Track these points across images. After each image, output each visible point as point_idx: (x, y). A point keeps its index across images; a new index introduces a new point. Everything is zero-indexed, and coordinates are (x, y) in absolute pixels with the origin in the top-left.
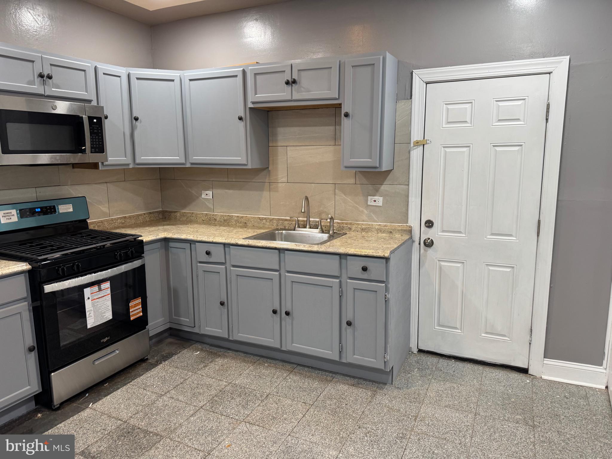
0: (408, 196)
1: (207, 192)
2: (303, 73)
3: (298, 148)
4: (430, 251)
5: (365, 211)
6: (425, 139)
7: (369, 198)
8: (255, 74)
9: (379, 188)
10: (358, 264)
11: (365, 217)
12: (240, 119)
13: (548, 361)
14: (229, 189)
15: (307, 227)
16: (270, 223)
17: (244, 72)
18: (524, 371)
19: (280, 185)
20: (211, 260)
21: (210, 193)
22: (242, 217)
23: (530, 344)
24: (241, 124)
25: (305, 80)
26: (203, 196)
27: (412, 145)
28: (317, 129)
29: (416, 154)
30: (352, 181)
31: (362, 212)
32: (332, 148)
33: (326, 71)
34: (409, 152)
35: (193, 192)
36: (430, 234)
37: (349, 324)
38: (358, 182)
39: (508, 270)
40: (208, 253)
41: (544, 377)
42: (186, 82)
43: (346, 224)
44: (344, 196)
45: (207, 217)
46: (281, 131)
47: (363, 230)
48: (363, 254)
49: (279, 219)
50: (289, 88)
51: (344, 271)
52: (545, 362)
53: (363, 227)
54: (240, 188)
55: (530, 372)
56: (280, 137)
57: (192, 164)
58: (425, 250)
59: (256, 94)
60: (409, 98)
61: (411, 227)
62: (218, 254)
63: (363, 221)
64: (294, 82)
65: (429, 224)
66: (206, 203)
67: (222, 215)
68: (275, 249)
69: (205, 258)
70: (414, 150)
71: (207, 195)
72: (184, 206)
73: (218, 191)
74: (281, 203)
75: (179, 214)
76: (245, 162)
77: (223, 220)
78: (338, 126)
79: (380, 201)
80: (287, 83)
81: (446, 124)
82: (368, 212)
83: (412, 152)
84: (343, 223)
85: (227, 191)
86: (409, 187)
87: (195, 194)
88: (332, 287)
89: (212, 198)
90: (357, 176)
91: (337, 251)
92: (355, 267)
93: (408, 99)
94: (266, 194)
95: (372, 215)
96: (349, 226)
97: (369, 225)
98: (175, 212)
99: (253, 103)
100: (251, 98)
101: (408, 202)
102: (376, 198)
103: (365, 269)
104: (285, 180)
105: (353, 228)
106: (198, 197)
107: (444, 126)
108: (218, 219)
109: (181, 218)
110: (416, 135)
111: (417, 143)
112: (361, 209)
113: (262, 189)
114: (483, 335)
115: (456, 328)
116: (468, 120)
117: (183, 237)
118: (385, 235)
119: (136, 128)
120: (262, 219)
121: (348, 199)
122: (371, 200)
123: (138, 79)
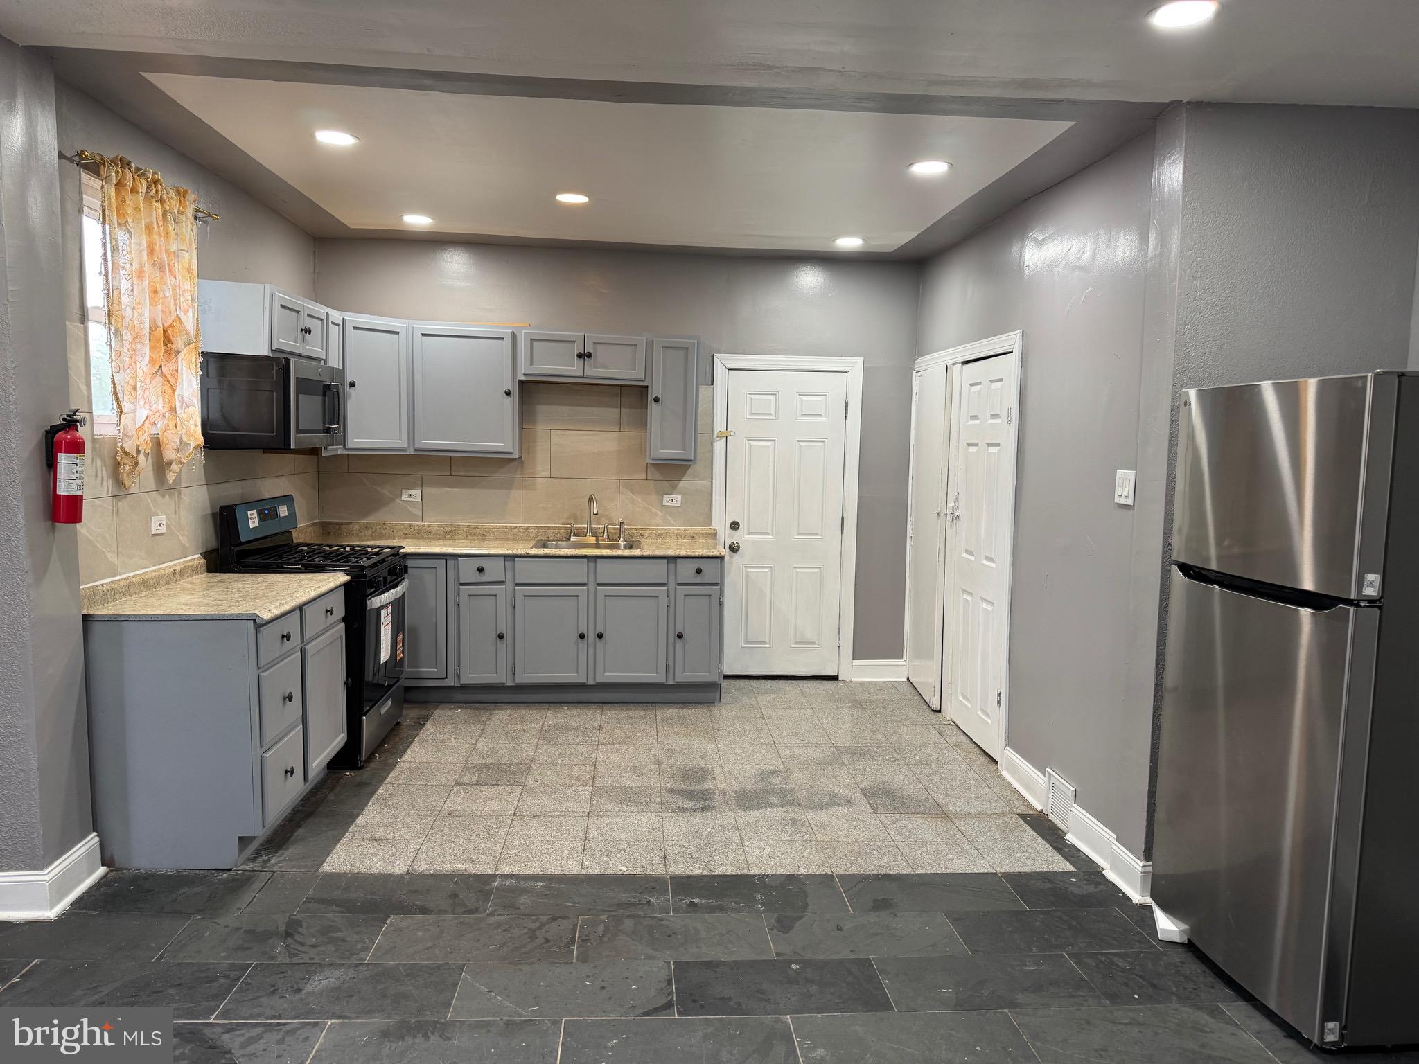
0: (711, 494)
1: (412, 492)
2: (599, 347)
3: (568, 432)
4: (736, 556)
5: (661, 514)
6: (729, 430)
7: (665, 496)
8: (532, 340)
9: (677, 485)
10: (690, 567)
11: (659, 521)
12: (508, 393)
13: (857, 663)
14: (453, 487)
15: (588, 535)
16: (524, 533)
17: (514, 335)
18: (834, 678)
19: (539, 480)
20: (484, 579)
21: (417, 493)
22: (476, 527)
23: (839, 647)
24: (508, 400)
25: (601, 354)
26: (404, 498)
27: (715, 436)
28: (596, 410)
29: (719, 446)
30: (643, 476)
31: (656, 514)
32: (615, 435)
33: (630, 348)
34: (712, 444)
35: (385, 492)
36: (736, 537)
37: (680, 636)
38: (650, 478)
39: (816, 571)
40: (481, 570)
41: (854, 680)
42: (416, 336)
43: (636, 529)
44: (632, 495)
45: (412, 530)
46: (542, 408)
47: (659, 536)
48: (697, 554)
49: (538, 528)
50: (581, 361)
51: (672, 577)
52: (854, 664)
53: (659, 532)
54: (473, 486)
55: (840, 678)
56: (540, 417)
57: (416, 450)
58: (731, 557)
59: (532, 364)
60: (710, 383)
61: (715, 530)
62: (495, 571)
63: (658, 525)
64: (589, 355)
65: (735, 526)
66: (410, 509)
67: (441, 526)
69: (474, 577)
70: (718, 442)
71: (412, 496)
72: (366, 514)
73: (429, 490)
74: (540, 505)
75: (356, 526)
76: (510, 450)
77: (443, 533)
78: (624, 408)
79: (677, 500)
80: (580, 356)
81: (750, 415)
82: (662, 513)
83: (714, 444)
84: (631, 529)
85: (448, 489)
86: (712, 483)
87: (388, 494)
88: (657, 597)
89: (420, 500)
90: (648, 471)
92: (686, 571)
93: (708, 385)
94: (516, 494)
95: (669, 517)
96: (641, 532)
97: (666, 529)
98: (348, 523)
99: (525, 375)
100: (524, 369)
101: (711, 500)
102: (673, 496)
103: (699, 571)
104: (547, 474)
105: (646, 534)
106: (393, 500)
107: (748, 417)
108: (433, 531)
109: (361, 532)
110: (719, 426)
111: (720, 435)
112: (654, 510)
113: (509, 487)
114: (793, 646)
115: (765, 643)
116: (773, 412)
117: (437, 550)
118: (686, 541)
119: (350, 396)
120: (511, 528)
121: (638, 499)
122: (667, 499)
123: (354, 328)
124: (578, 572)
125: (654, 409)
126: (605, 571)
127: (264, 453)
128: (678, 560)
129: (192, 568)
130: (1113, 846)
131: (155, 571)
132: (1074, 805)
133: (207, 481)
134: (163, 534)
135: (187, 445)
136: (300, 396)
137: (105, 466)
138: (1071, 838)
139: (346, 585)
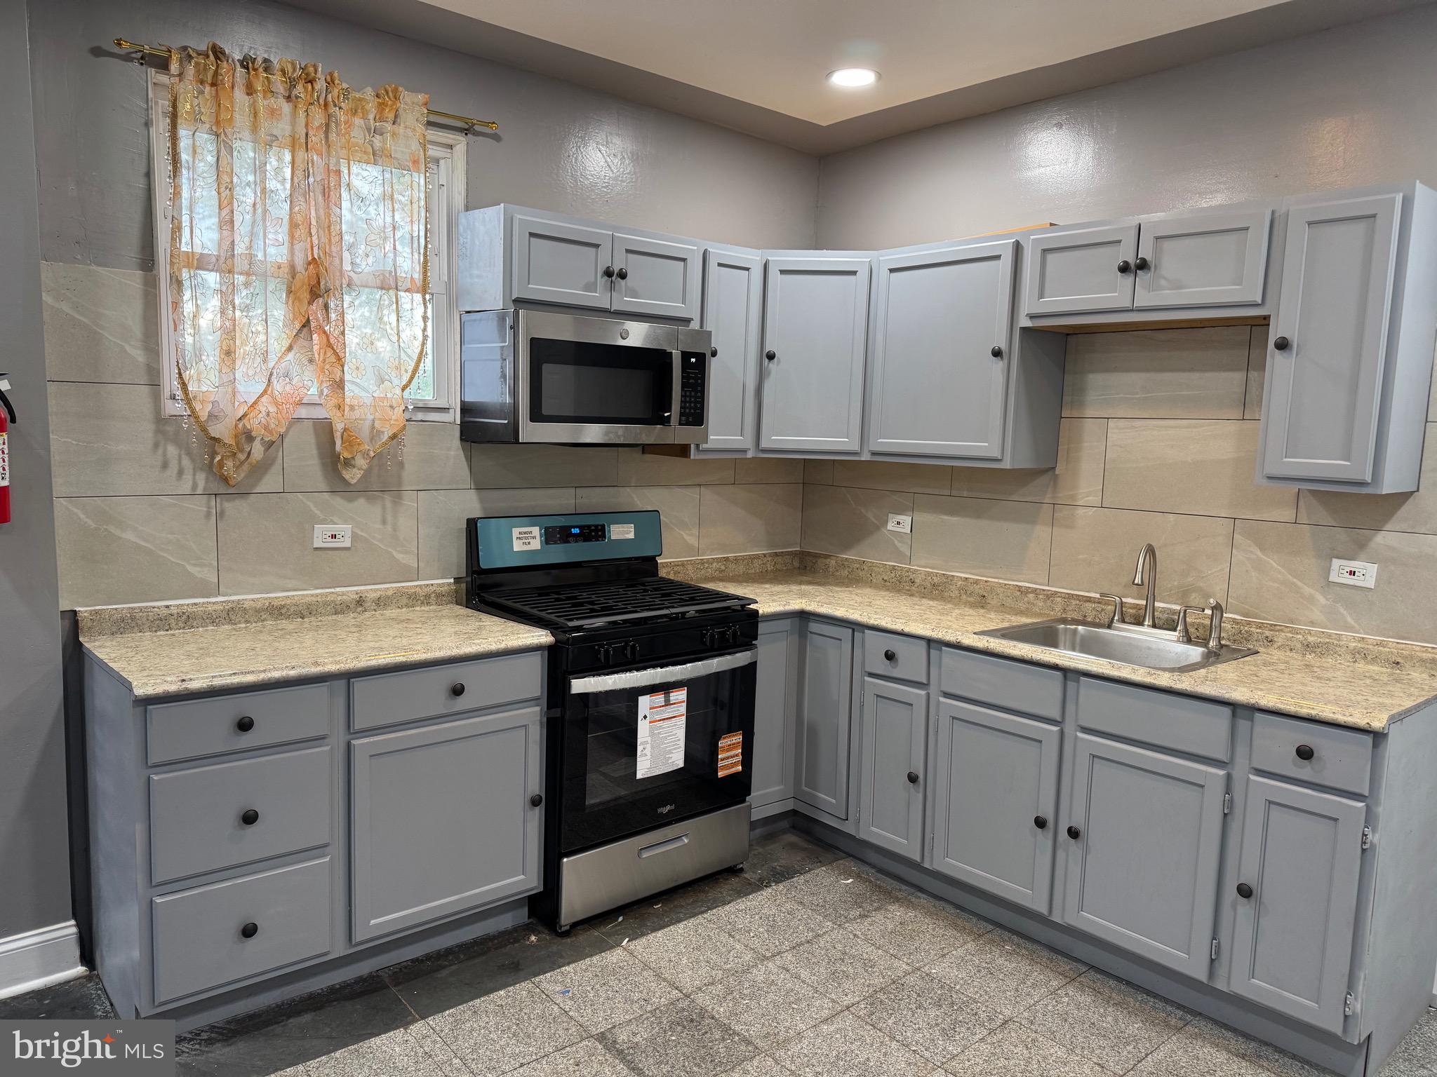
1: (900, 518)
2: (1167, 245)
3: (1138, 423)
5: (1321, 599)
7: (1336, 563)
8: (1045, 251)
9: (1369, 540)
10: (1284, 740)
11: (1317, 615)
12: (997, 353)
14: (951, 513)
15: (1146, 623)
16: (1045, 601)
17: (1018, 248)
19: (1080, 511)
20: (896, 673)
21: (906, 520)
22: (976, 582)
24: (999, 365)
25: (1171, 263)
26: (890, 526)
28: (1193, 378)
30: (1287, 514)
31: (1311, 599)
32: (1232, 427)
33: (1233, 237)
35: (870, 515)
37: (1245, 892)
38: (1303, 518)
40: (890, 656)
42: (882, 274)
43: (1260, 626)
44: (1259, 553)
45: (893, 575)
46: (1096, 380)
47: (1308, 646)
48: (1304, 711)
49: (1071, 596)
50: (1128, 279)
51: (1241, 750)
53: (1311, 639)
54: (978, 514)
56: (1091, 396)
59: (1041, 296)
62: (912, 662)
63: (1312, 623)
64: (1143, 265)
66: (895, 541)
67: (929, 574)
68: (1055, 667)
69: (882, 666)
71: (900, 524)
72: (847, 546)
73: (924, 518)
74: (1081, 557)
75: (833, 562)
76: (996, 453)
77: (930, 585)
78: (1254, 370)
79: (1367, 573)
80: (1124, 269)
82: (1327, 599)
84: (1249, 623)
85: (946, 517)
87: (873, 520)
88: (1202, 786)
89: (909, 532)
90: (1301, 503)
91: (1227, 696)
92: (1276, 743)
94: (1041, 532)
95: (1342, 610)
96: (1268, 633)
97: (1330, 636)
98: (827, 557)
99: (1031, 318)
100: (1029, 305)
102: (1357, 565)
103: (1305, 754)
104: (1095, 499)
105: (1280, 638)
106: (878, 528)
108: (918, 581)
109: (837, 571)
112: (1307, 590)
113: (1032, 520)
117: (840, 612)
118: (1376, 668)
119: (769, 373)
120: (1026, 591)
121: (1272, 562)
122: (1339, 570)
123: (782, 272)
124: (1046, 695)
125: (1280, 367)
127: (643, 453)
128: (1258, 715)
131: (322, 595)
133: (475, 483)
134: (348, 549)
135: (380, 433)
136: (547, 368)
139: (551, 649)
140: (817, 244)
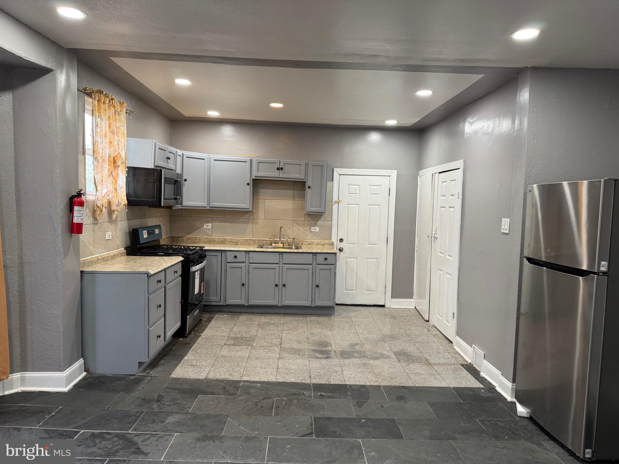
0: (331, 227)
1: (208, 224)
2: (286, 165)
3: (272, 200)
4: (342, 253)
5: (310, 235)
6: (339, 200)
7: (312, 227)
8: (258, 162)
9: (317, 223)
10: (322, 257)
11: (309, 238)
12: (248, 184)
13: (393, 300)
14: (225, 223)
15: (280, 243)
16: (253, 242)
17: (251, 160)
18: (383, 306)
19: (260, 220)
20: (237, 261)
21: (210, 225)
22: (234, 239)
23: (385, 293)
24: (248, 187)
25: (287, 168)
26: (205, 227)
27: (333, 203)
28: (284, 191)
29: (335, 207)
30: (303, 219)
31: (308, 235)
32: (292, 202)
33: (298, 166)
34: (332, 206)
35: (197, 224)
36: (342, 245)
37: (317, 286)
38: (306, 220)
39: (376, 260)
40: (235, 256)
41: (392, 307)
43: (300, 241)
44: (298, 227)
45: (208, 240)
46: (261, 190)
47: (309, 244)
48: (325, 252)
49: (259, 240)
50: (278, 171)
51: (315, 261)
52: (392, 300)
53: (309, 242)
54: (232, 222)
55: (386, 306)
56: (260, 194)
58: (339, 253)
59: (258, 172)
60: (332, 180)
61: (333, 242)
63: (309, 240)
64: (282, 169)
65: (341, 240)
66: (207, 231)
67: (219, 239)
69: (233, 260)
70: (335, 205)
71: (208, 226)
72: (189, 233)
73: (215, 224)
74: (260, 231)
75: (185, 238)
76: (248, 207)
77: (220, 241)
78: (296, 190)
79: (317, 229)
80: (278, 169)
81: (348, 194)
83: (333, 206)
84: (298, 241)
85: (223, 224)
86: (332, 222)
87: (199, 225)
88: (308, 269)
89: (211, 228)
90: (305, 217)
92: (320, 258)
93: (331, 181)
94: (250, 226)
95: (314, 236)
96: (302, 242)
97: (312, 241)
98: (182, 237)
99: (255, 177)
100: (255, 174)
101: (332, 230)
102: (316, 228)
103: (326, 259)
104: (263, 217)
105: (304, 243)
106: (200, 228)
107: (348, 195)
108: (216, 241)
109: (187, 241)
110: (335, 198)
111: (336, 202)
112: (307, 233)
113: (247, 223)
114: (366, 292)
115: (353, 290)
116: (358, 193)
117: (218, 248)
118: (321, 246)
119: (184, 185)
120: (248, 240)
121: (301, 228)
122: (313, 229)
123: (187, 157)
124: (275, 258)
125: (308, 191)
126: (287, 258)
127: (149, 207)
128: (317, 254)
129: (121, 254)
130: (500, 377)
131: (107, 254)
132: (484, 360)
133: (127, 218)
134: (110, 239)
135: (121, 204)
136: (166, 184)
137: (90, 212)
138: (482, 374)
139: (182, 261)
140: (171, 145)
